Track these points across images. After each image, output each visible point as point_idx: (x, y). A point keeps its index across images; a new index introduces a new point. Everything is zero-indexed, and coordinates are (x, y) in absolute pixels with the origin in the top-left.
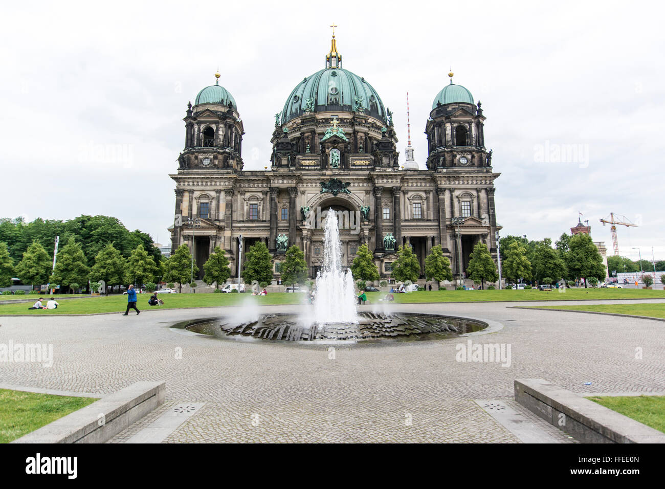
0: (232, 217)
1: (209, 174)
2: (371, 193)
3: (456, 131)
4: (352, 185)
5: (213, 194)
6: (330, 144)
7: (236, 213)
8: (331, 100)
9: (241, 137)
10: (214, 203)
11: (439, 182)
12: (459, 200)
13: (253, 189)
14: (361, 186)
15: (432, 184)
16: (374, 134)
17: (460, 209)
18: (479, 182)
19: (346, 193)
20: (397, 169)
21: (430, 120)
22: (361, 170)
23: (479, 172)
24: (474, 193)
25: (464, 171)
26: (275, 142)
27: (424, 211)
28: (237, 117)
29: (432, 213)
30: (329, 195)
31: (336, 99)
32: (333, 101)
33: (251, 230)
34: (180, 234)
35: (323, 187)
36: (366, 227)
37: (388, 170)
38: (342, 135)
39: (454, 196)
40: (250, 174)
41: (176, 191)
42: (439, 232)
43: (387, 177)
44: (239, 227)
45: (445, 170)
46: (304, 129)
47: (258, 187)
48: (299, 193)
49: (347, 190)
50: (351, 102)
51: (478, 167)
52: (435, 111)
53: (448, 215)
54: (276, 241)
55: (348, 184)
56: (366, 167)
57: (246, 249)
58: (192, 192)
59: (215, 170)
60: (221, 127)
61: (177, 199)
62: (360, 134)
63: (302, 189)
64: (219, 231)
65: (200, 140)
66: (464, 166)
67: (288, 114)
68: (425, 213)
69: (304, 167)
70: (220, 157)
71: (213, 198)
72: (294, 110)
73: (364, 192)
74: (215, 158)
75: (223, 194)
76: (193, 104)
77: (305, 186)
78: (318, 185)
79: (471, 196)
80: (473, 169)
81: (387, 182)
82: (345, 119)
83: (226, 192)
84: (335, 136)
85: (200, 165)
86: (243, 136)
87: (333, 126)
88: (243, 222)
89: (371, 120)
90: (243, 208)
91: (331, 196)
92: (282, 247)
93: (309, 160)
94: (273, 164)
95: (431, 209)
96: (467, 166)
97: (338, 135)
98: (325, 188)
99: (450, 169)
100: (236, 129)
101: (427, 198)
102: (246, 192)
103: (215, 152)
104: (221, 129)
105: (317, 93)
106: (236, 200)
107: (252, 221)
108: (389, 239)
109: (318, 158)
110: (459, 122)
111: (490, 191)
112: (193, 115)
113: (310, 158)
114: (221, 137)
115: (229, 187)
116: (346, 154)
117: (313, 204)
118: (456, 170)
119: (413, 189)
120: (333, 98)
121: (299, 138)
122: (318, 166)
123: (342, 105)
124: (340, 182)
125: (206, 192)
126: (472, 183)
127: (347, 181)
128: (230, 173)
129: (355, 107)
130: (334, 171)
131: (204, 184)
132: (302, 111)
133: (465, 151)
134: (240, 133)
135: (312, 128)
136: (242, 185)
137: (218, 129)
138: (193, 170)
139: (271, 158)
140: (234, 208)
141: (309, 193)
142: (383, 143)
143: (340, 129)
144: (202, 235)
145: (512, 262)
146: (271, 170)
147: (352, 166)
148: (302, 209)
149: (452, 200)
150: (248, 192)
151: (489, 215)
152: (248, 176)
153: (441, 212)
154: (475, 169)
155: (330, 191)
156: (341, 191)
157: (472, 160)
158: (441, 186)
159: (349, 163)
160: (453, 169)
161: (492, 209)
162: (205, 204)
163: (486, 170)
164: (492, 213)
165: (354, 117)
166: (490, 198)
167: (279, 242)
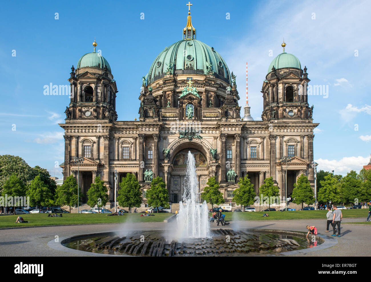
0: (109, 157)
1: (90, 123)
2: (219, 138)
3: (286, 90)
4: (204, 132)
5: (95, 139)
6: (186, 100)
8: (187, 65)
9: (115, 94)
10: (95, 146)
12: (287, 144)
13: (126, 135)
14: (210, 133)
16: (221, 93)
17: (287, 151)
18: (303, 130)
19: (199, 138)
20: (239, 120)
21: (266, 81)
22: (211, 120)
23: (302, 122)
24: (298, 138)
25: (291, 121)
26: (142, 99)
28: (111, 79)
29: (266, 154)
30: (185, 140)
31: (191, 65)
32: (189, 67)
33: (125, 167)
34: (70, 169)
35: (180, 134)
36: (214, 164)
37: (232, 121)
38: (196, 93)
39: (282, 141)
40: (122, 123)
41: (64, 136)
42: (269, 168)
43: (232, 126)
44: (115, 164)
45: (276, 121)
46: (165, 89)
47: (129, 133)
48: (162, 139)
49: (200, 136)
50: (203, 67)
51: (302, 119)
52: (270, 75)
53: (278, 156)
54: (144, 175)
57: (120, 181)
58: (78, 137)
59: (95, 121)
60: (99, 86)
61: (65, 143)
62: (210, 93)
63: (164, 135)
64: (99, 167)
65: (82, 97)
66: (291, 118)
67: (153, 77)
68: (260, 154)
69: (165, 118)
71: (94, 142)
72: (157, 74)
73: (213, 138)
74: (95, 111)
75: (102, 139)
77: (166, 133)
79: (296, 141)
80: (298, 120)
81: (231, 130)
82: (198, 80)
83: (104, 137)
84: (190, 94)
85: (83, 117)
86: (117, 94)
87: (189, 86)
88: (118, 160)
89: (219, 82)
90: (118, 150)
91: (187, 141)
92: (149, 179)
93: (169, 112)
94: (141, 116)
95: (265, 151)
96: (293, 118)
97: (192, 93)
98: (182, 134)
99: (281, 121)
100: (111, 88)
101: (262, 143)
102: (119, 137)
104: (99, 88)
105: (175, 60)
106: (112, 144)
107: (125, 160)
108: (231, 174)
109: (177, 111)
110: (288, 83)
111: (311, 137)
112: (76, 76)
113: (170, 111)
114: (99, 95)
115: (107, 134)
116: (199, 108)
117: (173, 147)
118: (286, 121)
119: (251, 135)
120: (189, 63)
121: (161, 96)
122: (177, 118)
123: (196, 69)
125: (88, 137)
126: (297, 131)
128: (107, 123)
129: (206, 71)
131: (87, 131)
132: (164, 74)
133: (293, 106)
134: (114, 91)
135: (172, 88)
136: (117, 132)
137: (96, 88)
138: (77, 121)
139: (139, 111)
140: (111, 150)
142: (228, 99)
143: (194, 89)
144: (86, 170)
145: (326, 189)
146: (139, 120)
147: (203, 117)
149: (281, 144)
150: (122, 137)
151: (309, 155)
152: (121, 125)
153: (272, 153)
154: (300, 120)
155: (186, 137)
156: (194, 137)
157: (298, 113)
158: (274, 133)
159: (202, 115)
160: (283, 120)
161: (311, 151)
162: (88, 147)
163: (308, 121)
164: (311, 154)
165: (205, 79)
166: (310, 143)
167: (146, 176)
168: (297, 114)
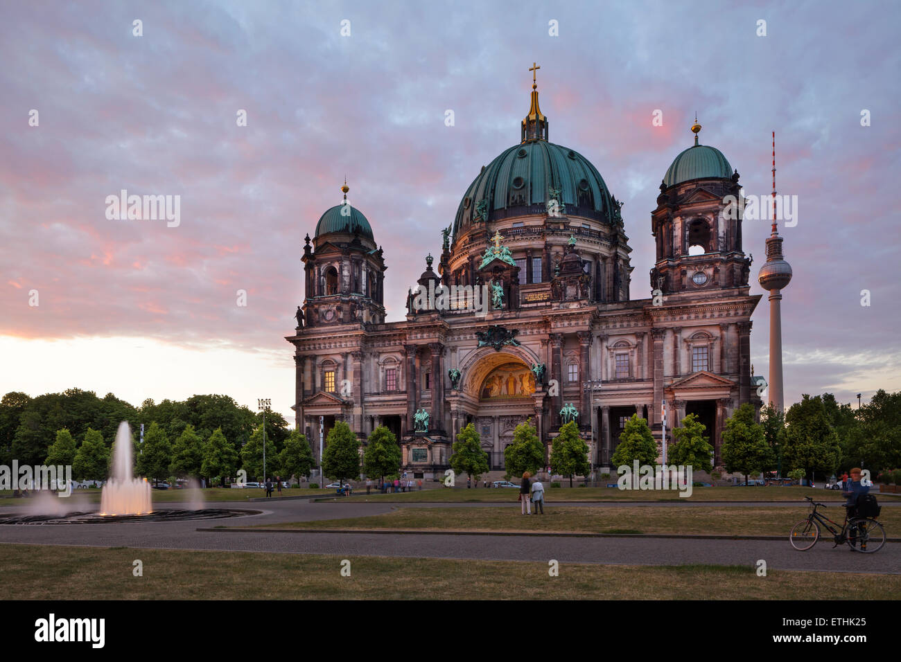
0: (362, 389)
1: (332, 332)
2: (549, 343)
3: (690, 230)
4: (522, 332)
5: (339, 359)
6: (490, 274)
7: (368, 383)
8: (513, 198)
9: (380, 274)
10: (340, 371)
11: (655, 319)
12: (689, 346)
13: (389, 348)
14: (535, 333)
15: (647, 322)
16: (583, 245)
17: (689, 360)
18: (725, 313)
19: (513, 345)
20: (584, 304)
22: (536, 308)
23: (724, 296)
24: (716, 332)
25: (699, 296)
27: (632, 366)
29: (646, 369)
30: (490, 350)
31: (520, 196)
32: (516, 201)
34: (303, 414)
35: (479, 340)
36: (539, 394)
37: (571, 307)
38: (507, 257)
39: (679, 340)
41: (295, 358)
42: (653, 398)
43: (569, 317)
44: (372, 402)
47: (395, 344)
48: (448, 350)
49: (515, 341)
51: (723, 288)
54: (413, 420)
55: (515, 332)
56: (544, 304)
58: (314, 357)
59: (339, 327)
60: (345, 265)
61: (297, 369)
62: (555, 249)
63: (453, 344)
64: (346, 408)
65: (321, 286)
66: (700, 287)
68: (635, 369)
69: (455, 312)
70: (346, 307)
71: (339, 365)
72: (464, 222)
73: (540, 342)
74: (339, 309)
75: (350, 358)
76: (312, 236)
77: (456, 339)
78: (474, 336)
79: (709, 337)
80: (714, 293)
81: (570, 325)
83: (353, 355)
84: (497, 260)
85: (322, 322)
86: (385, 273)
87: (497, 244)
88: (378, 394)
90: (377, 377)
91: (493, 350)
92: (421, 427)
94: (409, 311)
95: (646, 362)
96: (704, 288)
97: (501, 258)
98: (483, 340)
99: (676, 296)
101: (639, 346)
102: (380, 353)
103: (338, 301)
104: (346, 268)
105: (493, 191)
106: (368, 366)
107: (390, 393)
108: (568, 413)
110: (694, 213)
111: (744, 327)
112: (311, 252)
114: (347, 280)
115: (357, 348)
116: (513, 287)
117: (468, 365)
118: (685, 295)
119: (615, 332)
120: (517, 194)
123: (529, 205)
124: (505, 330)
125: (330, 357)
126: (712, 316)
127: (514, 328)
128: (357, 329)
130: (495, 315)
131: (327, 345)
132: (473, 222)
133: (703, 263)
136: (375, 344)
137: (341, 269)
138: (314, 329)
139: (407, 303)
140: (366, 376)
141: (462, 349)
142: (570, 262)
143: (505, 250)
144: (325, 414)
146: (406, 320)
147: (522, 304)
148: (450, 373)
149: (676, 346)
150: (383, 352)
151: (739, 367)
152: (383, 331)
153: (655, 366)
154: (718, 292)
155: (490, 344)
156: (505, 343)
157: (714, 276)
158: (659, 324)
159: (519, 300)
160: (680, 295)
161: (744, 357)
162: (330, 373)
163: (739, 292)
164: (744, 363)
165: (545, 222)
166: (742, 339)
167: (416, 421)
168: (713, 279)
